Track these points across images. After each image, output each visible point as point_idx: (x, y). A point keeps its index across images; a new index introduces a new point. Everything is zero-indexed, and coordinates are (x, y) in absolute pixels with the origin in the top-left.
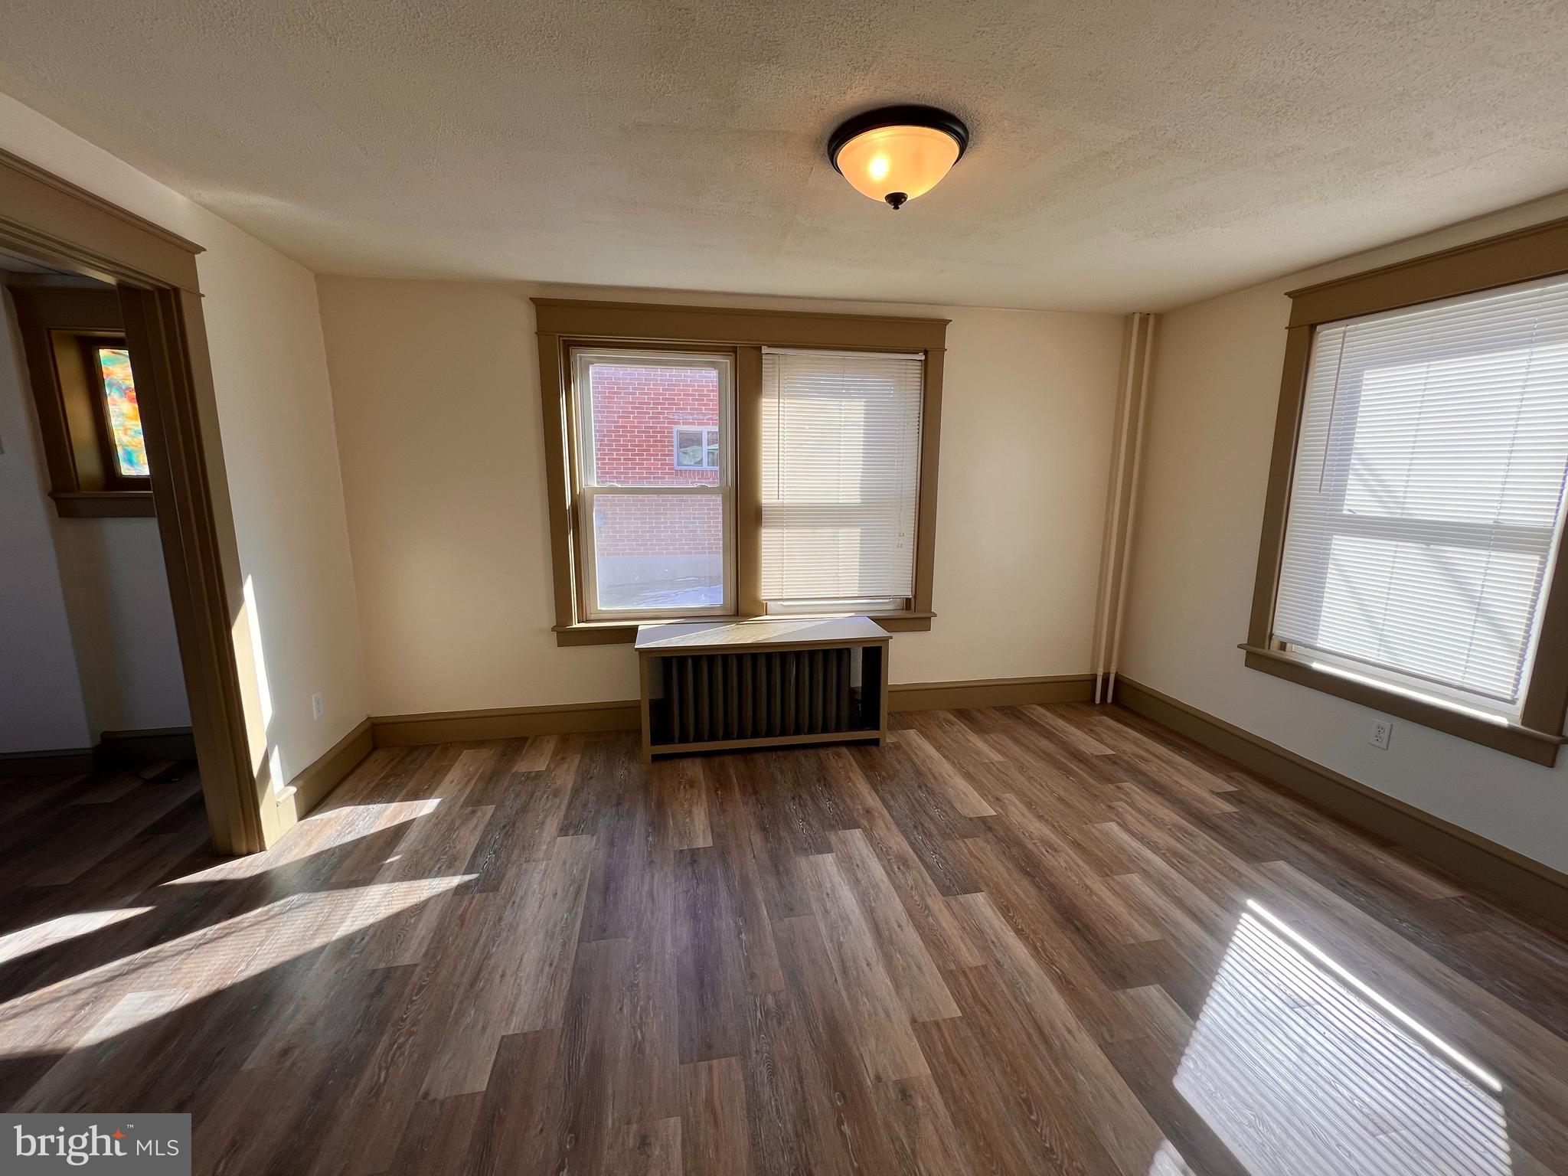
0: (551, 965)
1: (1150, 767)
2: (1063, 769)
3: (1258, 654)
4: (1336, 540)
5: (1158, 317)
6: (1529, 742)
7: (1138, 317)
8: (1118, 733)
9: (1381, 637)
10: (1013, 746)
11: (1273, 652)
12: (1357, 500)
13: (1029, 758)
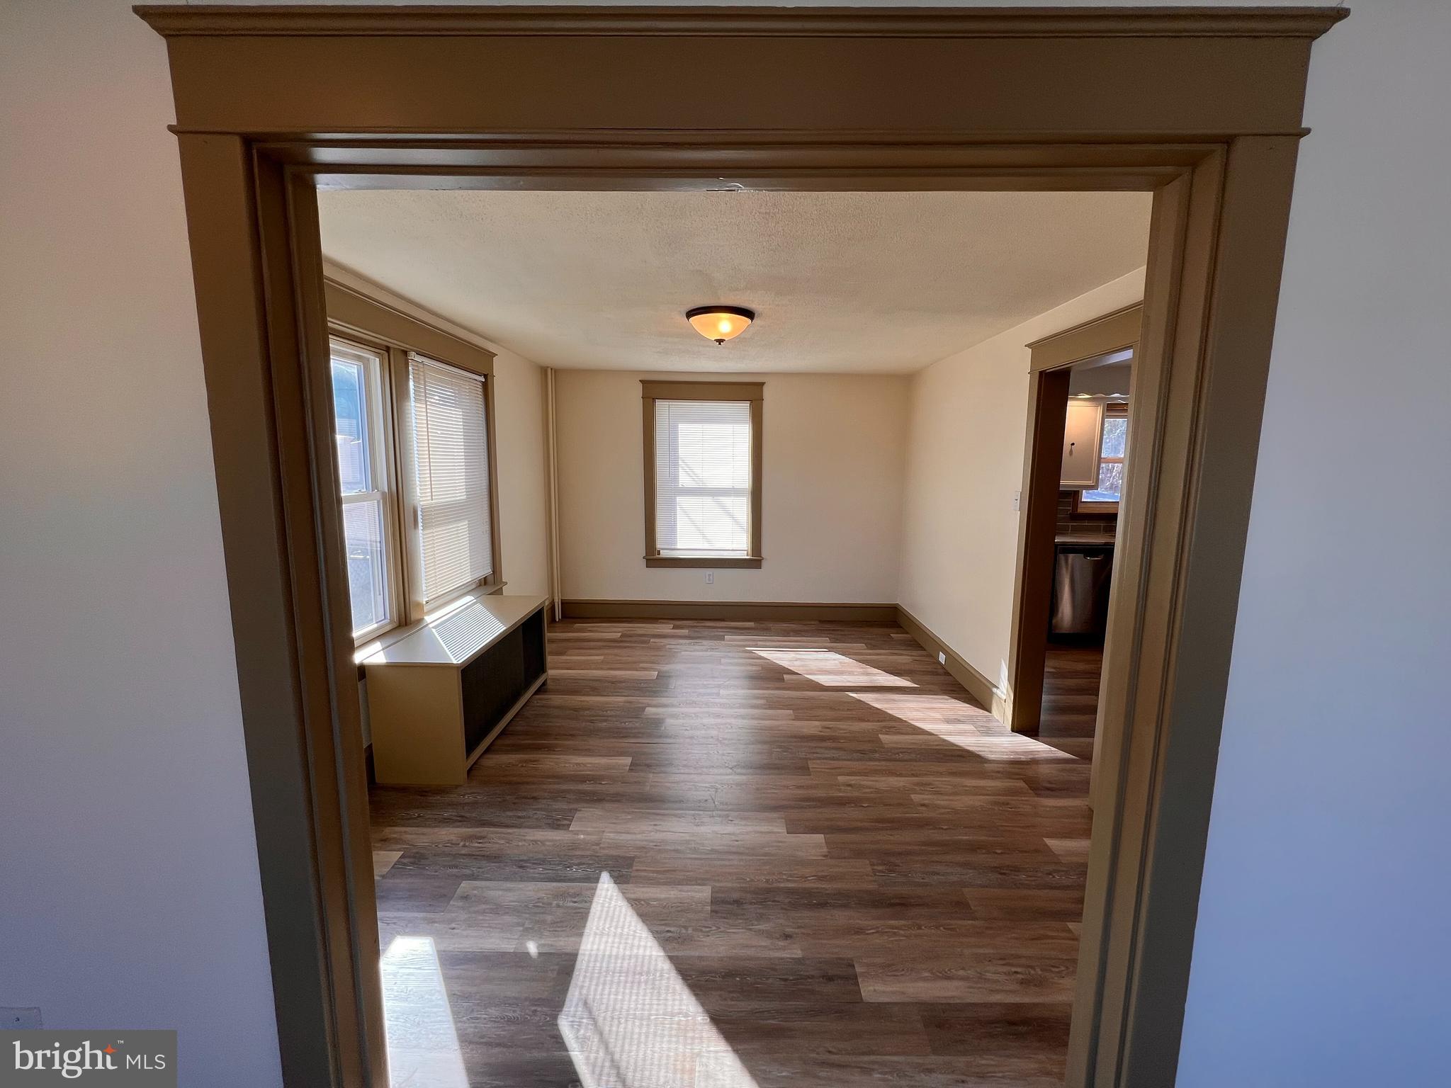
1: (640, 632)
2: (625, 647)
3: (654, 560)
4: (678, 499)
5: (556, 372)
6: (754, 562)
7: (549, 371)
8: (598, 627)
9: (704, 537)
10: (588, 651)
11: (661, 556)
12: (684, 480)
13: (606, 651)
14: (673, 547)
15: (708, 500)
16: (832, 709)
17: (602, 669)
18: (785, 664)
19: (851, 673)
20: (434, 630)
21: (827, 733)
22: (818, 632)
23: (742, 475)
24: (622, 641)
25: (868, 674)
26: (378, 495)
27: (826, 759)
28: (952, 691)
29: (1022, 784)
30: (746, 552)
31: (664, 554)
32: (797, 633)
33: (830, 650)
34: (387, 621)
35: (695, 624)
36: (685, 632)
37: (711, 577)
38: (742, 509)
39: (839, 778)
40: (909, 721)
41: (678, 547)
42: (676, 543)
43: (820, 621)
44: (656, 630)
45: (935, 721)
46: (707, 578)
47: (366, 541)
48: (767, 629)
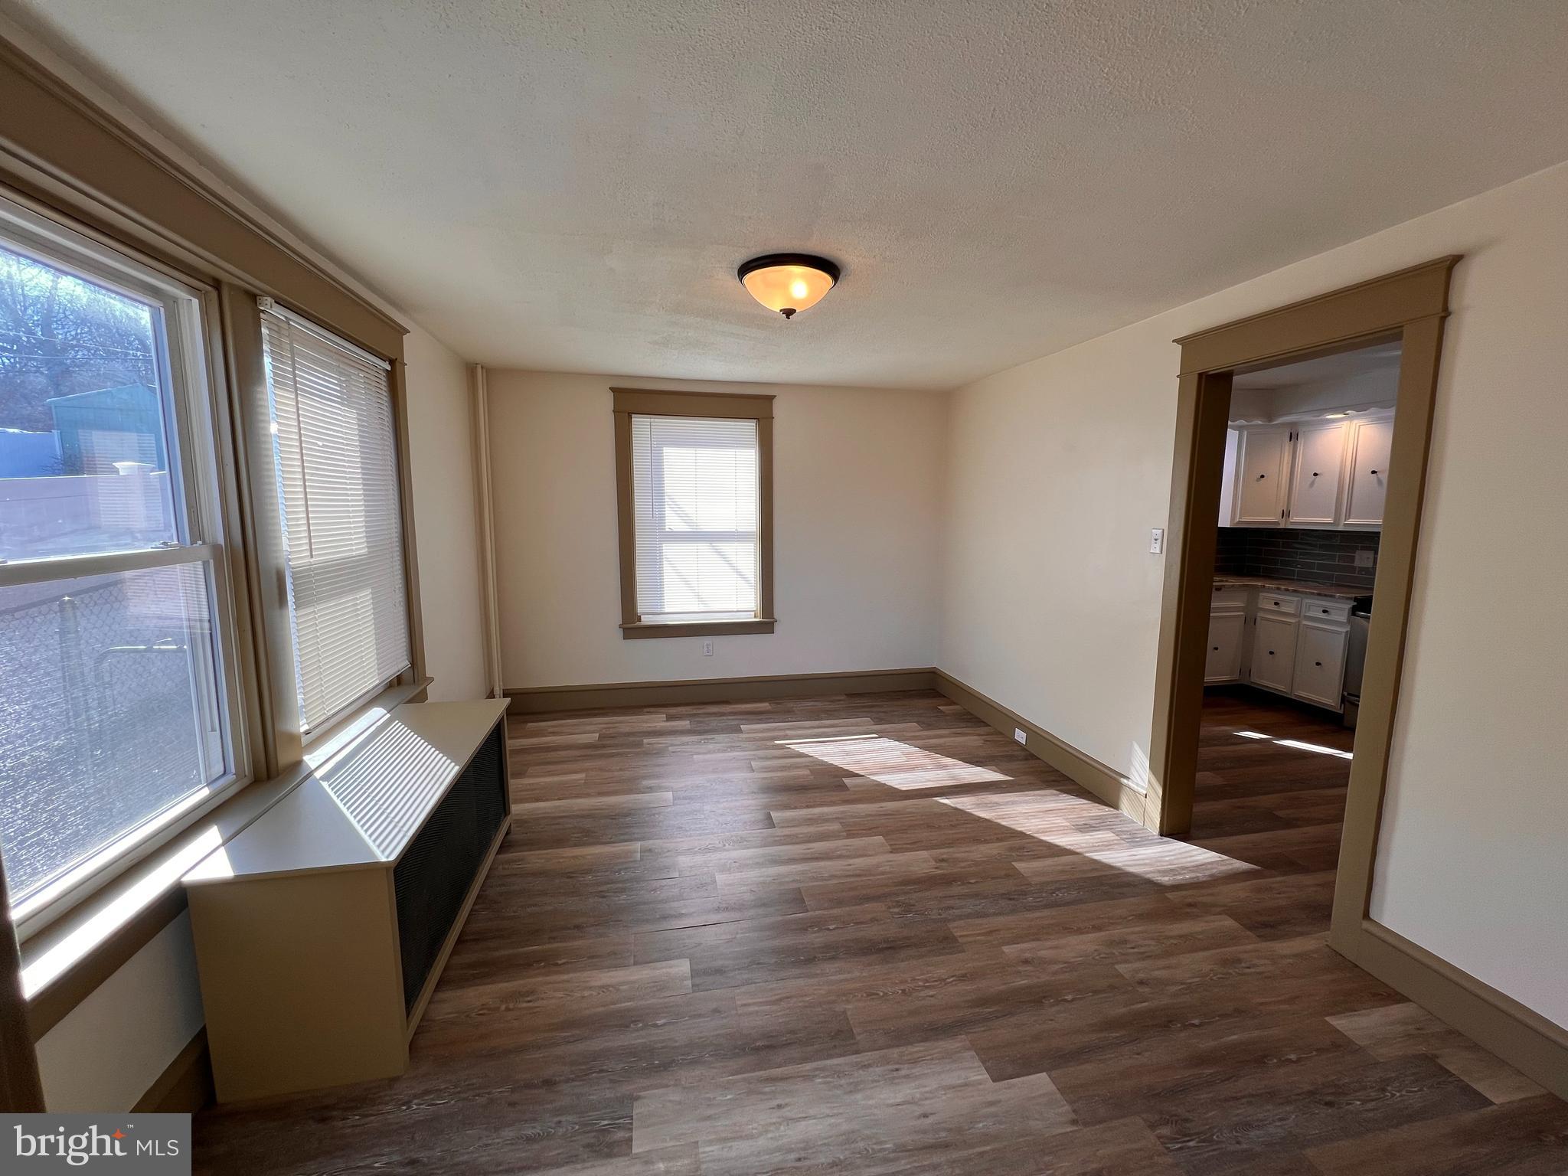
0: (897, 1070)
1: (624, 728)
2: (612, 755)
3: (633, 628)
4: (665, 546)
5: (490, 371)
6: (765, 625)
7: (479, 367)
8: (562, 725)
9: (698, 596)
10: (559, 767)
11: (642, 623)
12: (673, 522)
13: (587, 764)
14: (659, 610)
15: (703, 547)
16: (930, 827)
17: (588, 795)
18: (837, 761)
19: (924, 768)
20: (325, 784)
21: (946, 869)
22: (851, 711)
23: (747, 514)
24: (604, 746)
25: (945, 767)
26: (205, 552)
27: (968, 916)
28: (1054, 781)
29: (1229, 923)
30: (753, 613)
31: (647, 620)
32: (830, 714)
33: (882, 735)
34: (231, 777)
35: (695, 712)
36: (685, 724)
37: (711, 648)
38: (747, 556)
39: (1006, 949)
40: (1036, 835)
41: (666, 610)
42: (662, 606)
43: (846, 695)
44: (645, 725)
45: (1063, 831)
46: (705, 649)
47: (181, 619)
48: (789, 711)
